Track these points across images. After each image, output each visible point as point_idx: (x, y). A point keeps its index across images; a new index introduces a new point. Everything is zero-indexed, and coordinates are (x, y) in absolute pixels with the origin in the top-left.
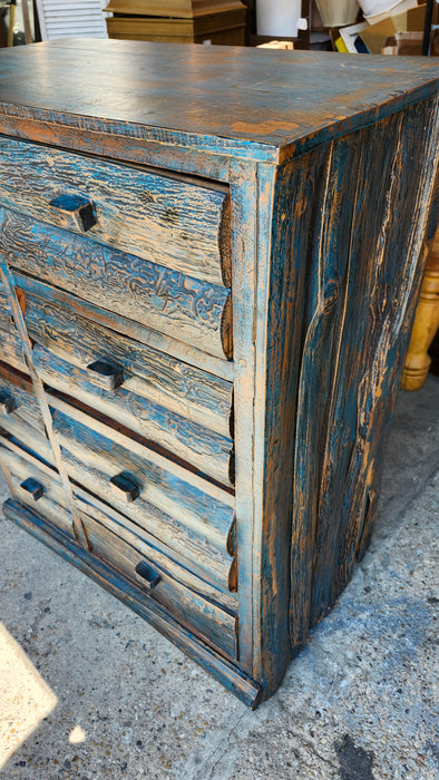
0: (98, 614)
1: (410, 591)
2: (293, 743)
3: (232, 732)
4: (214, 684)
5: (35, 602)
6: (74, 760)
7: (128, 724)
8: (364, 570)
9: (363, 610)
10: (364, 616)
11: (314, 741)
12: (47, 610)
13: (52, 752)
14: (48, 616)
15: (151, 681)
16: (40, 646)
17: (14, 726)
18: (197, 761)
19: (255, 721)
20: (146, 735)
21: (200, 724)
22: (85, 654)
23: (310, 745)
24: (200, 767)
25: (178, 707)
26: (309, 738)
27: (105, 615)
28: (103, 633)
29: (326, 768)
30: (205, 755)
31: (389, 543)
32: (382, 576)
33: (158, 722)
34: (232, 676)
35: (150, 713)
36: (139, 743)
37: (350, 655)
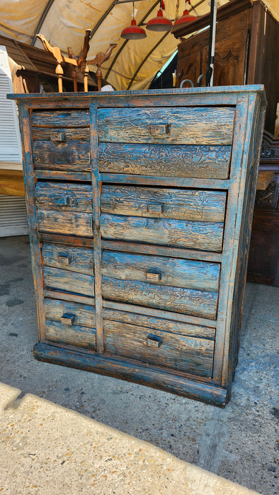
0: (115, 389)
1: (268, 352)
2: (251, 417)
3: (218, 420)
4: (198, 403)
5: (73, 391)
6: (140, 450)
7: (161, 429)
8: (243, 348)
9: (251, 362)
10: (253, 364)
11: (260, 413)
12: (82, 393)
13: (125, 451)
14: (85, 396)
15: (163, 410)
16: (89, 409)
17: (94, 445)
18: (208, 435)
19: (227, 413)
20: (173, 431)
21: (199, 420)
22: (118, 406)
23: (259, 415)
24: (211, 437)
25: (184, 417)
26: (258, 413)
27: (119, 389)
28: (122, 396)
29: (272, 423)
30: (211, 432)
31: (248, 337)
32: (252, 348)
33: (177, 424)
34: (209, 389)
35: (171, 422)
36: (172, 435)
37: (256, 379)
